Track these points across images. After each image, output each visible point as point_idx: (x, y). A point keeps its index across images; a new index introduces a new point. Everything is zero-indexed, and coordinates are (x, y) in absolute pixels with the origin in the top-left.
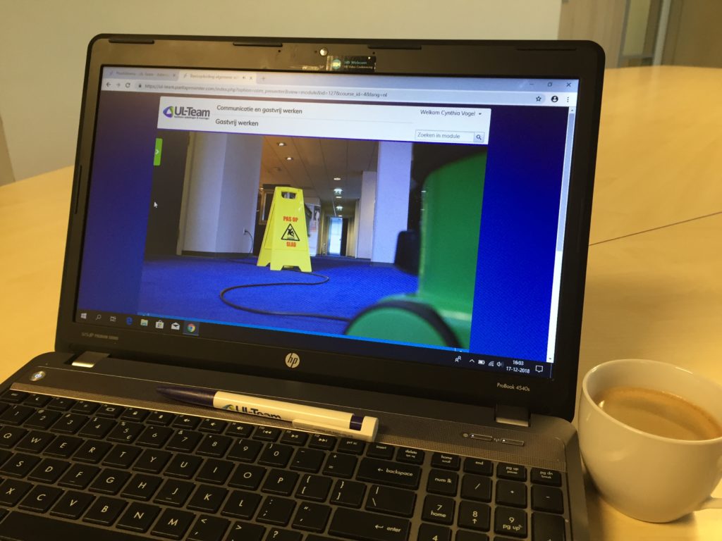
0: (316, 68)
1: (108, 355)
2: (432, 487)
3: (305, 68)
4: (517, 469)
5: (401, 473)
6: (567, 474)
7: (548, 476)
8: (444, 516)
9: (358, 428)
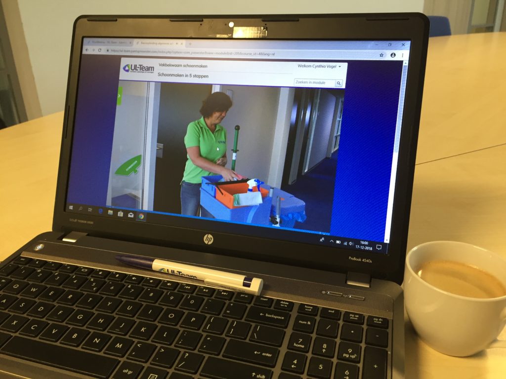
0: (225, 36)
1: (87, 234)
2: (297, 326)
3: (218, 36)
4: (357, 316)
5: (276, 317)
6: (393, 320)
7: (380, 321)
8: (303, 347)
9: (249, 286)
